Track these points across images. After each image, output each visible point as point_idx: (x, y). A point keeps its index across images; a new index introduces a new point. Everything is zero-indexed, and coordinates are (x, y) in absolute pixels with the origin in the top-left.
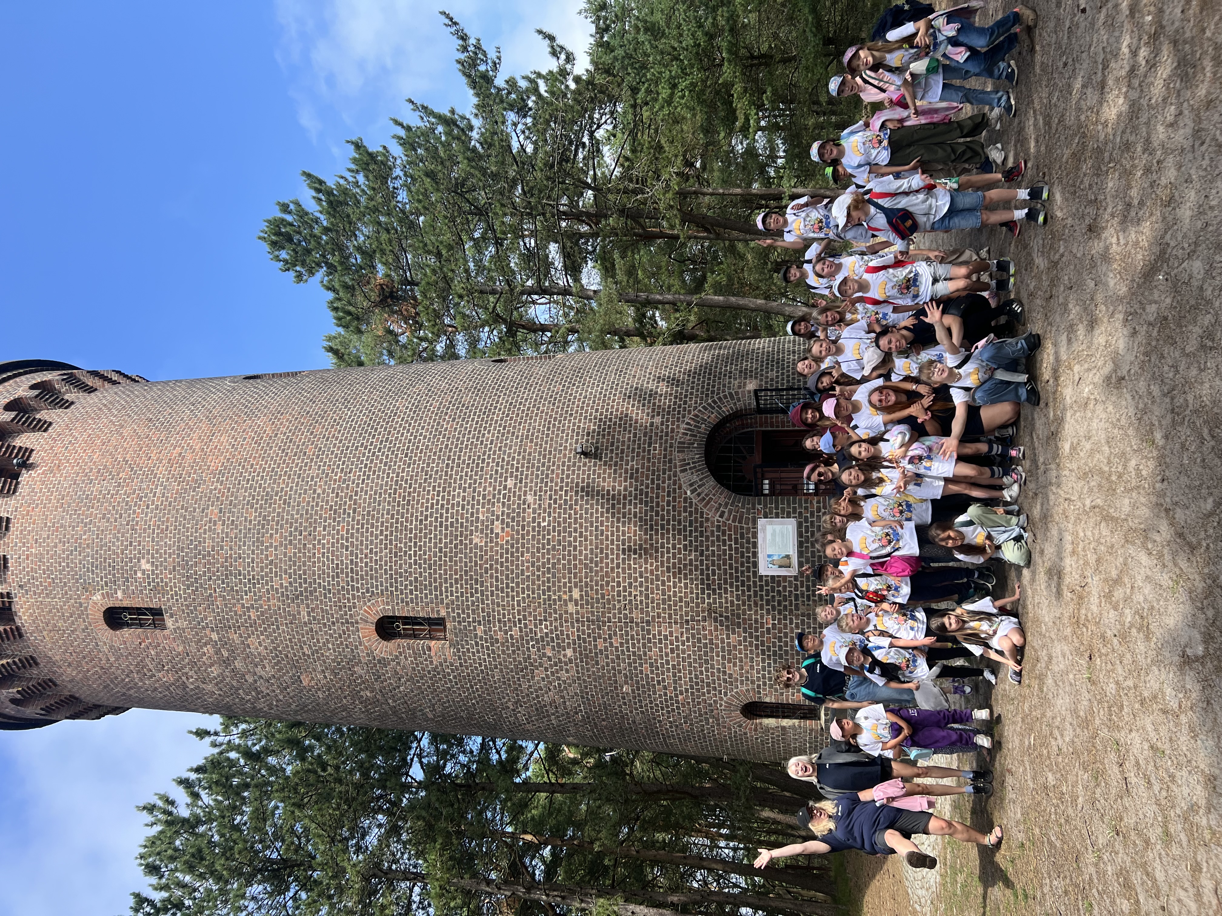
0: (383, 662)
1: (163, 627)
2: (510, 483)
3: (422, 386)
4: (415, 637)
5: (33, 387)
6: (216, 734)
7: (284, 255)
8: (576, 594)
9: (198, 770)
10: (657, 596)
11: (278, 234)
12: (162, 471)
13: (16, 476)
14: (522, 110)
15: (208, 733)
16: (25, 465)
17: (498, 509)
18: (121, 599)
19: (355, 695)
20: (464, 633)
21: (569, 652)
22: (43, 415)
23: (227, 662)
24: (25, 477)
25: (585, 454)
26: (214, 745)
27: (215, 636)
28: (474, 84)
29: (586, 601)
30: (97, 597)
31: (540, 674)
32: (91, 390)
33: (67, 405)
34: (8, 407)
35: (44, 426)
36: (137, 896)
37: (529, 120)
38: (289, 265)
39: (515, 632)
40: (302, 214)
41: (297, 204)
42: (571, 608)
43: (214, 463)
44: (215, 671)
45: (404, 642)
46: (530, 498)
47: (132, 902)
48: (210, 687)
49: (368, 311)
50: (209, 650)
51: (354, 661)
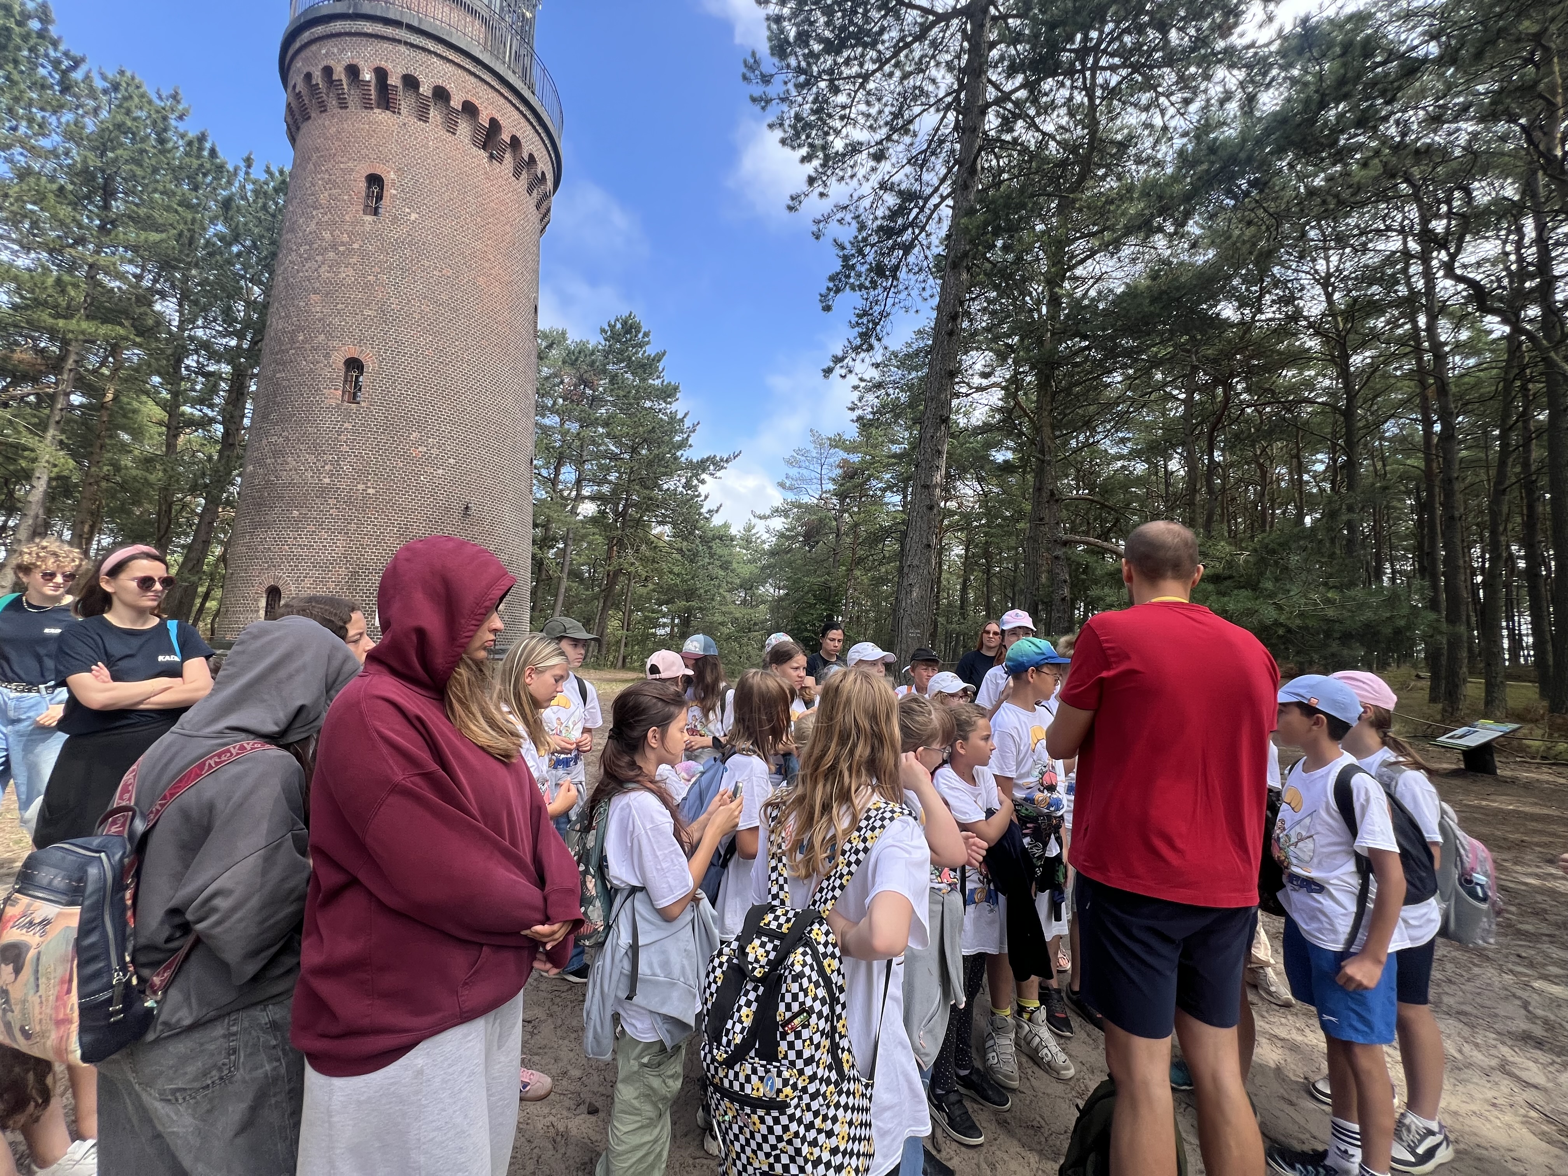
0: (327, 356)
1: (365, 213)
2: (452, 461)
3: (519, 416)
4: (345, 381)
5: (543, 173)
8: (371, 491)
10: (366, 541)
12: (479, 245)
13: (484, 148)
16: (491, 157)
17: (435, 451)
18: (390, 192)
19: (301, 329)
20: (347, 415)
21: (327, 480)
22: (524, 175)
23: (334, 247)
24: (483, 154)
25: (467, 508)
27: (356, 246)
29: (365, 497)
30: (392, 175)
31: (311, 458)
32: (538, 207)
33: (530, 191)
34: (531, 156)
35: (517, 174)
39: (345, 448)
42: (361, 487)
43: (481, 280)
44: (327, 235)
45: (342, 374)
46: (440, 471)
48: (313, 226)
50: (345, 238)
51: (330, 336)
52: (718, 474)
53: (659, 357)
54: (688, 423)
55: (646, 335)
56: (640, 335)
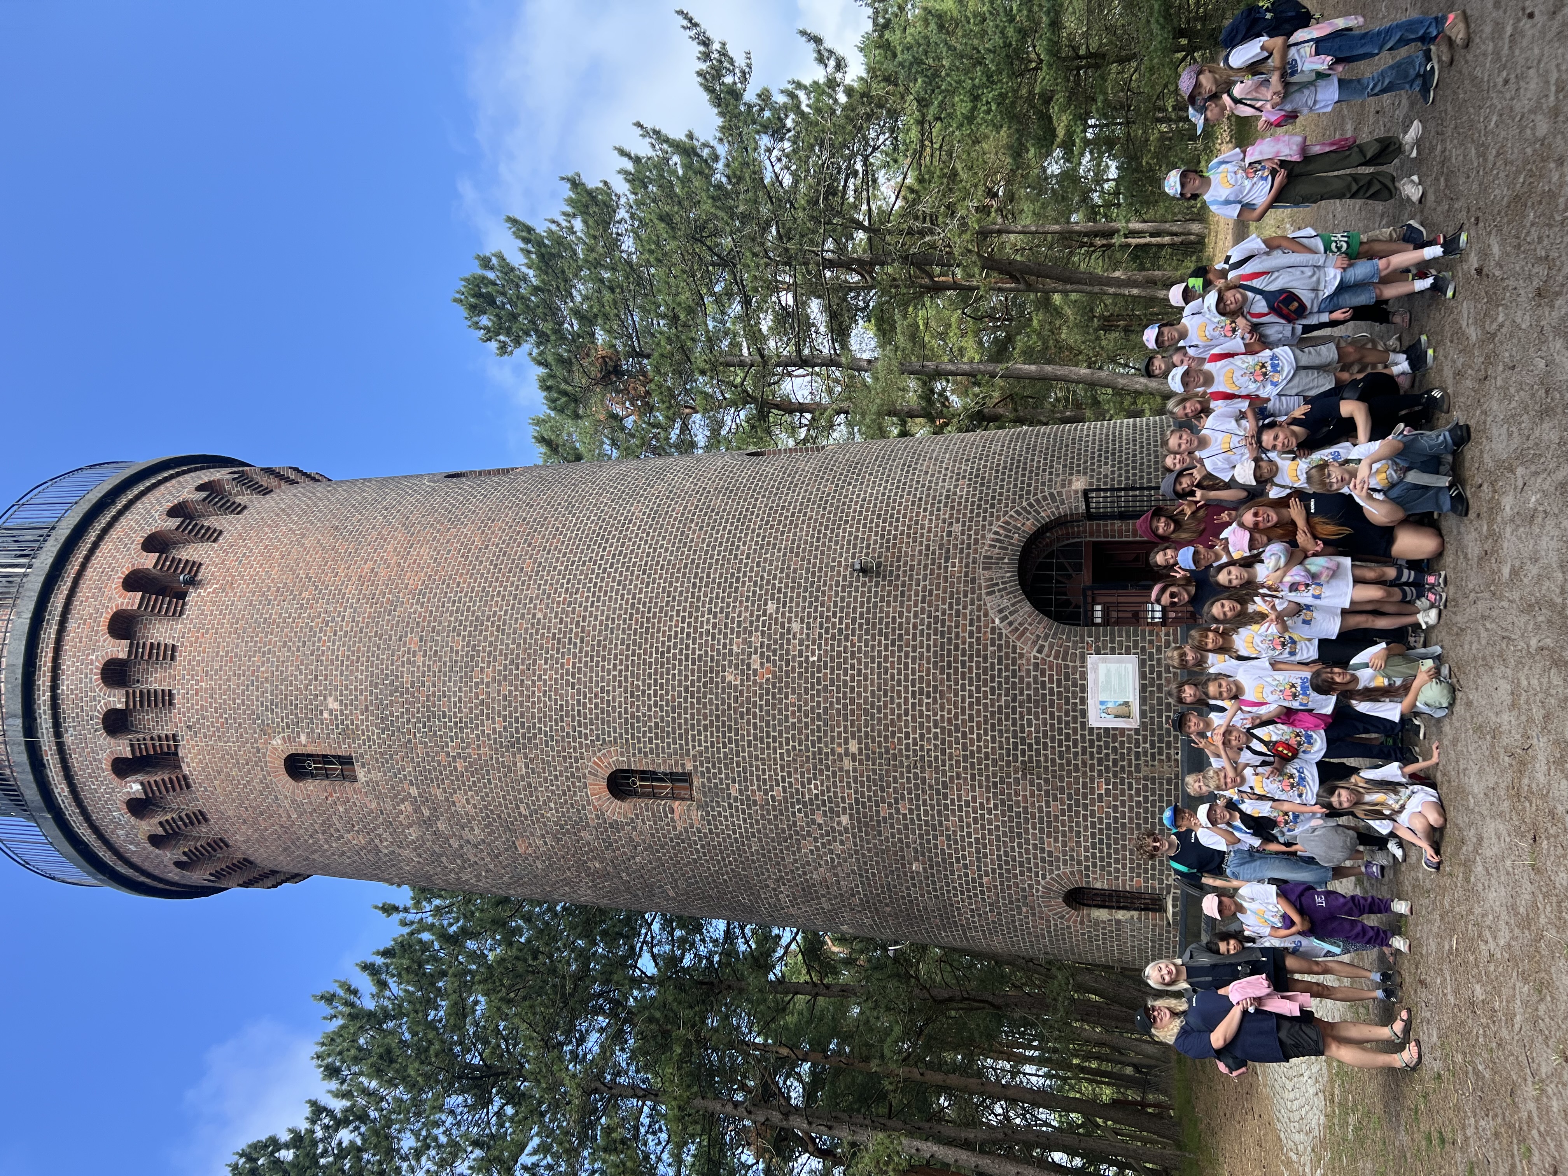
0: (616, 826)
1: (354, 779)
2: (771, 607)
3: (661, 487)
4: (654, 796)
5: (200, 488)
6: (406, 910)
7: (485, 321)
8: (853, 747)
9: (386, 953)
10: (956, 751)
11: (478, 295)
12: (351, 591)
13: (182, 595)
14: (778, 131)
15: (396, 909)
16: (192, 582)
17: (756, 639)
18: (304, 744)
19: (581, 866)
20: (715, 792)
21: (845, 820)
22: (212, 522)
23: (427, 823)
24: (193, 596)
25: (864, 571)
26: (404, 923)
27: (414, 791)
28: (717, 101)
29: (865, 755)
30: (277, 742)
31: (807, 845)
32: (266, 491)
33: (238, 509)
34: (173, 512)
35: (213, 535)
36: (314, 1104)
37: (787, 145)
38: (491, 334)
39: (778, 792)
40: (508, 269)
41: (500, 257)
42: (847, 764)
43: (414, 581)
44: (413, 833)
45: (642, 803)
46: (796, 627)
47: (307, 1111)
48: (406, 853)
49: (587, 389)
50: (407, 807)
51: (581, 823)
52: (740, 61)
53: (525, 232)
54: (644, 149)
55: (486, 263)
56: (491, 275)
